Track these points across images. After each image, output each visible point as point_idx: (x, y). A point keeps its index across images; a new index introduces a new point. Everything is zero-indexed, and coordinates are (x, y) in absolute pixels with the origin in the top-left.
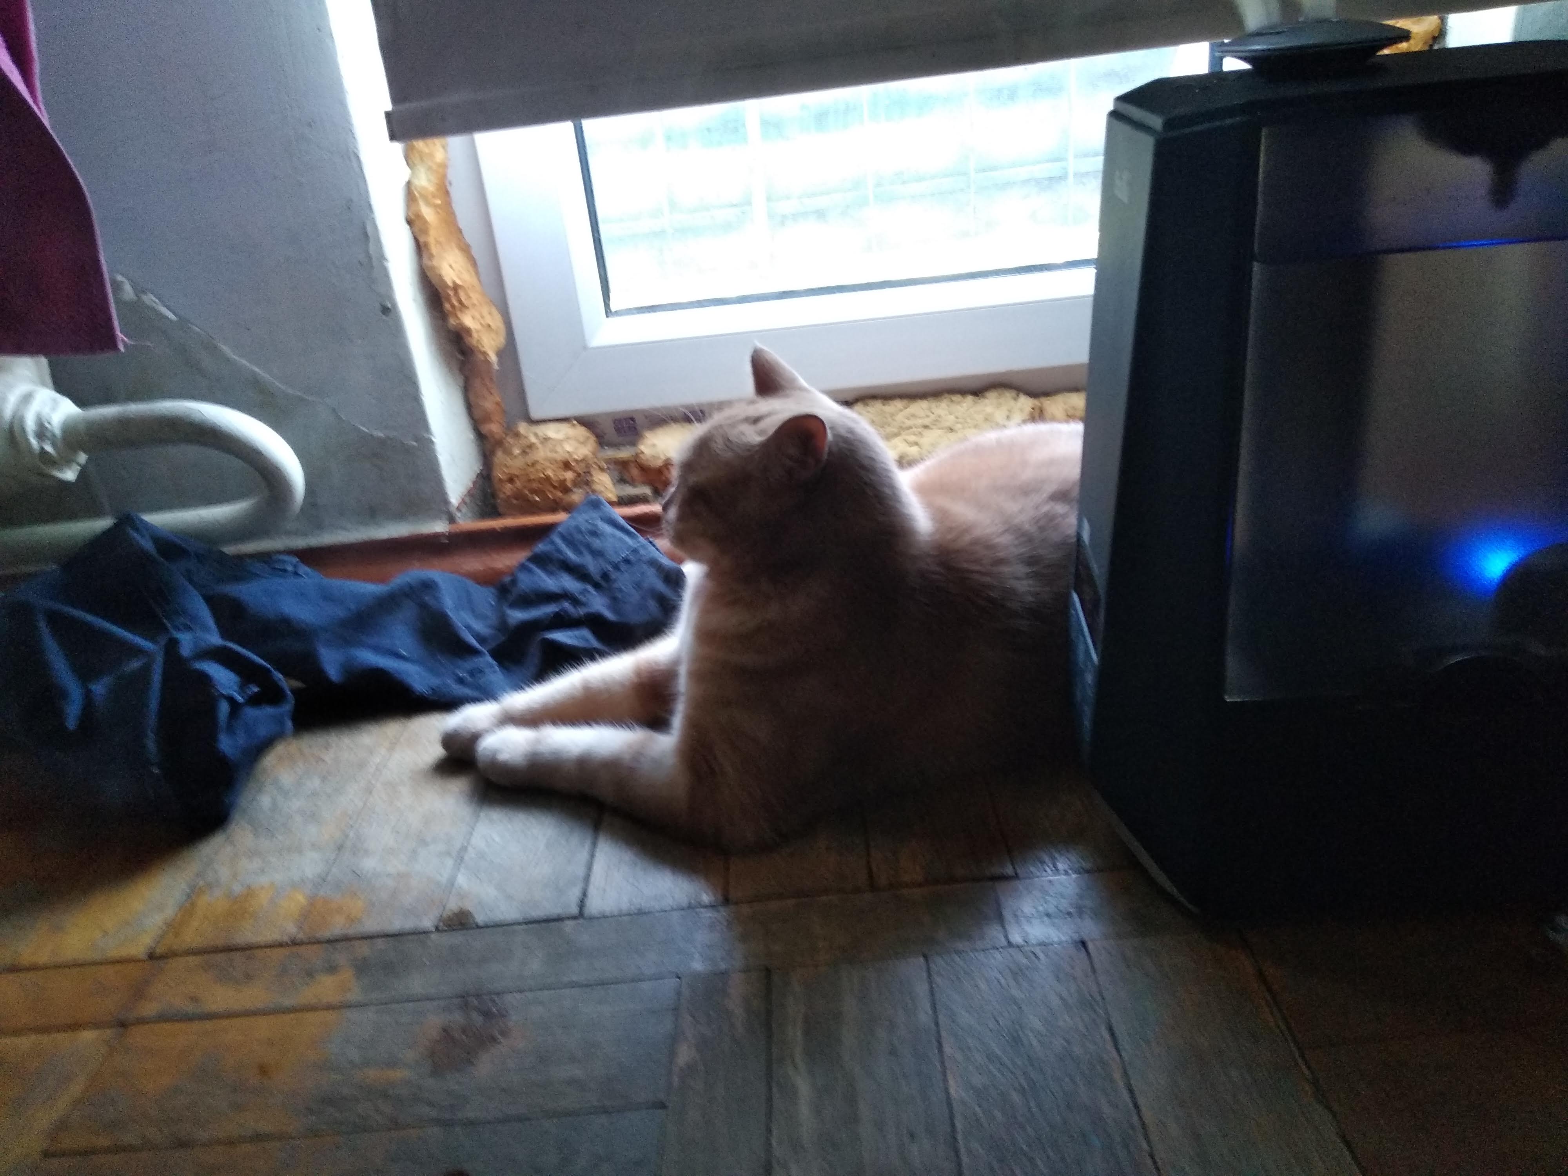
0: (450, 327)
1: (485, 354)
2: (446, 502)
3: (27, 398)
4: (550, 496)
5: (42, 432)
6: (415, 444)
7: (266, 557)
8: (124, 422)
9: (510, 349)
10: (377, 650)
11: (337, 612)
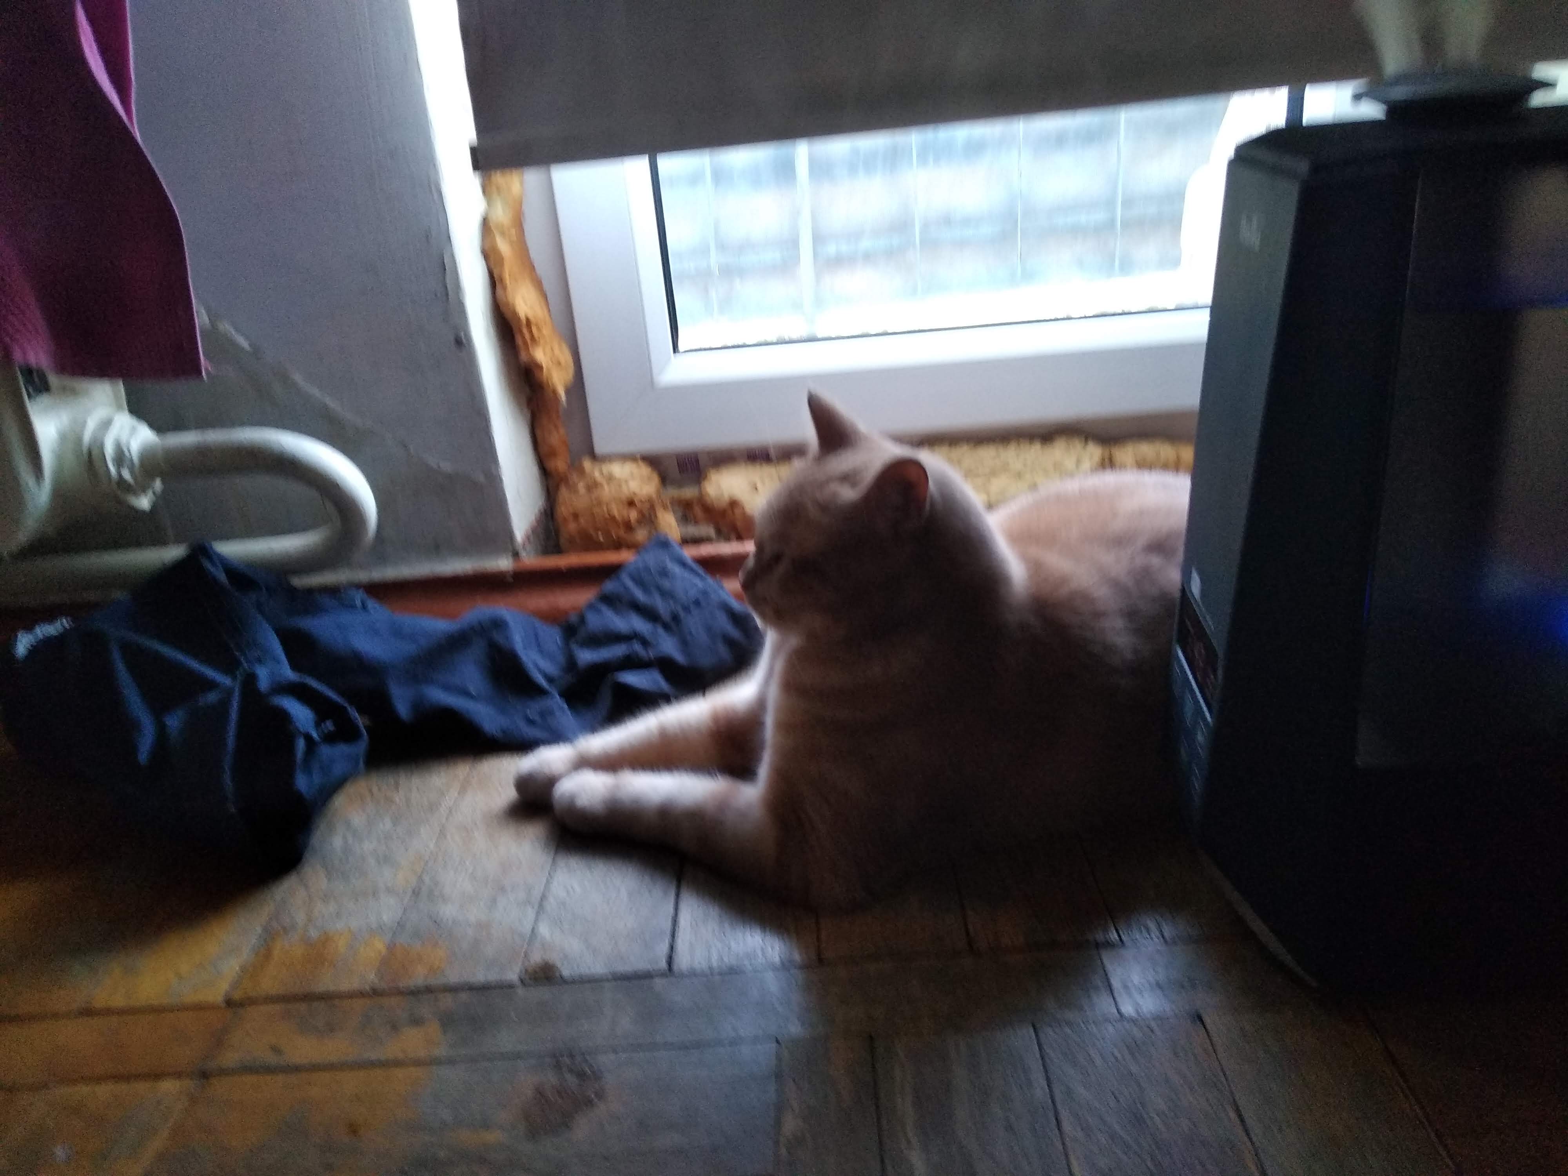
0: (521, 363)
1: (554, 390)
2: (512, 537)
3: (106, 424)
4: (613, 534)
5: (120, 457)
6: (483, 477)
8: (202, 452)
9: (578, 386)
10: (447, 688)
11: (409, 648)
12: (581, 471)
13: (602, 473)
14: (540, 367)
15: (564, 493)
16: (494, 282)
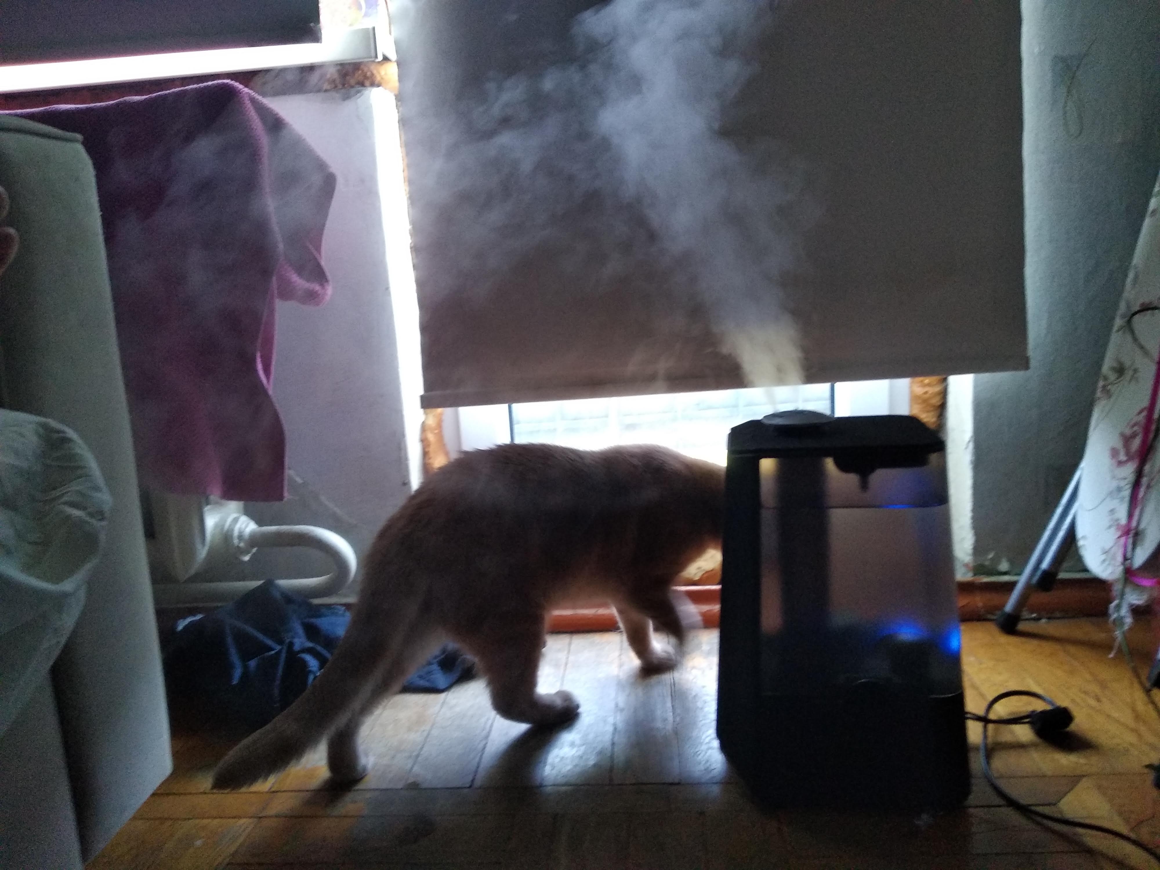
3: (236, 520)
5: (240, 537)
7: (329, 606)
8: (279, 535)
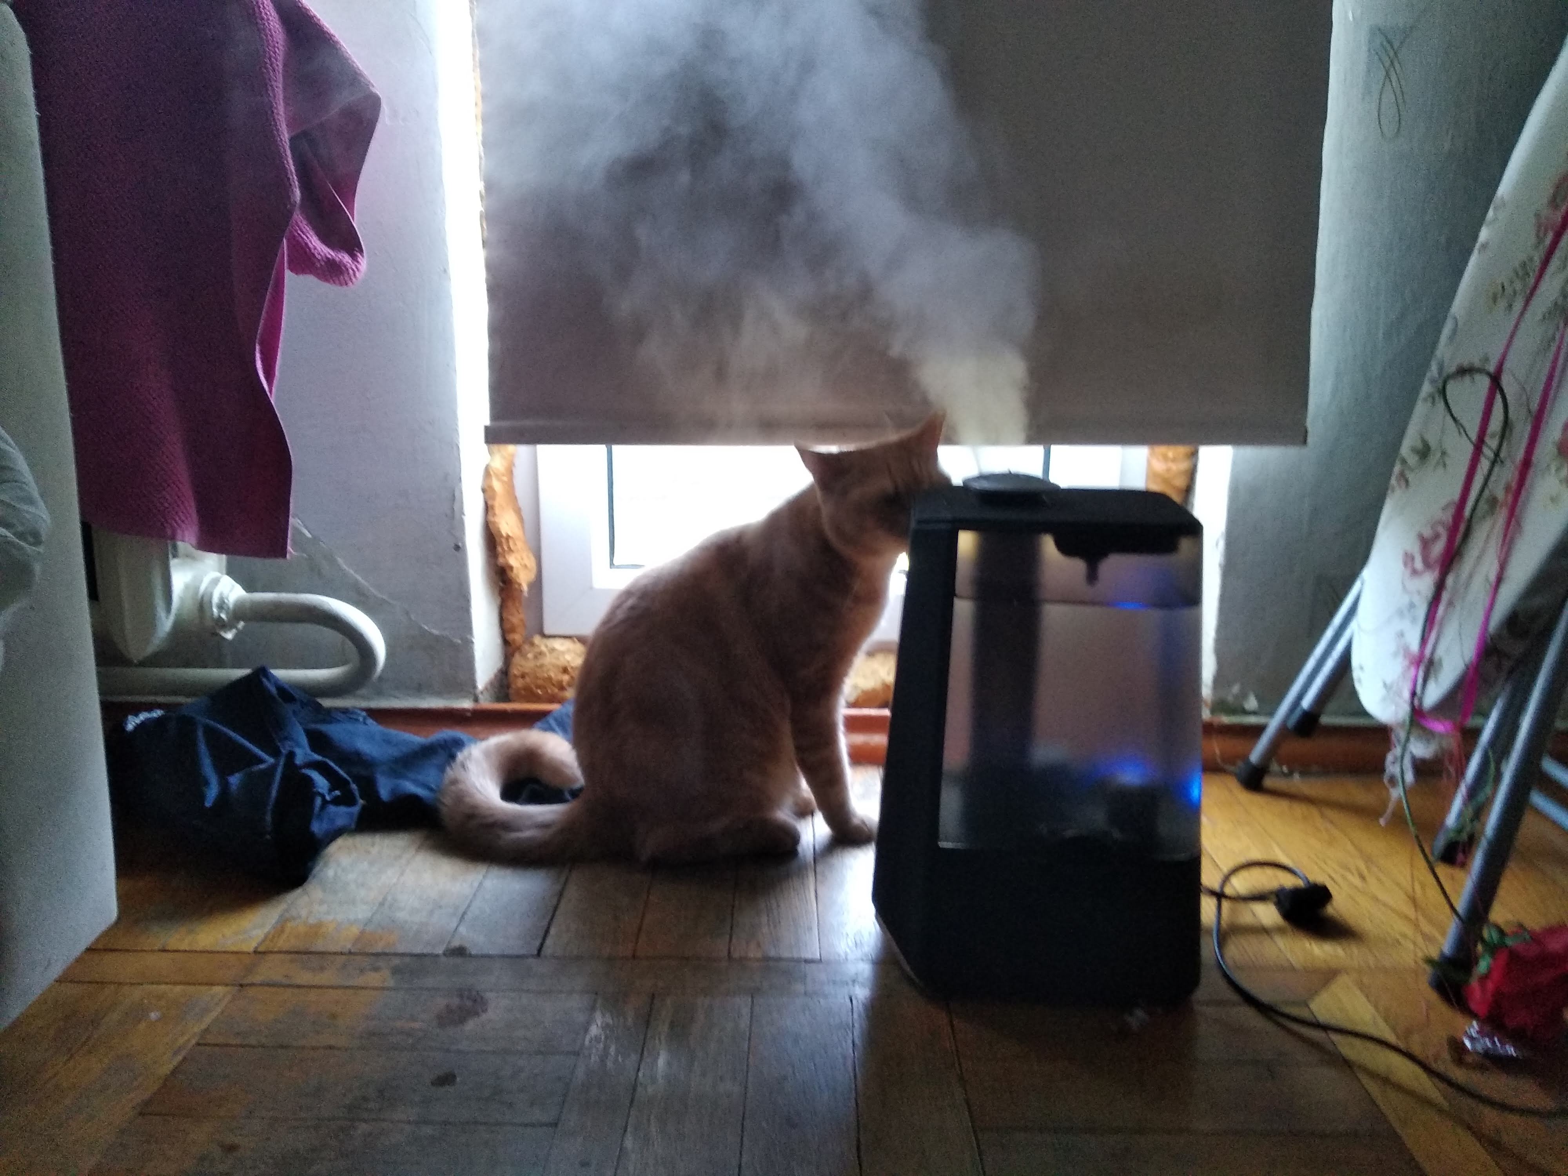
0: (499, 564)
1: (520, 585)
2: (475, 687)
4: (549, 691)
5: (222, 606)
6: (459, 642)
9: (537, 584)
10: (416, 782)
11: (394, 752)
12: (532, 644)
13: (546, 646)
14: (511, 568)
15: (517, 659)
16: (488, 508)
